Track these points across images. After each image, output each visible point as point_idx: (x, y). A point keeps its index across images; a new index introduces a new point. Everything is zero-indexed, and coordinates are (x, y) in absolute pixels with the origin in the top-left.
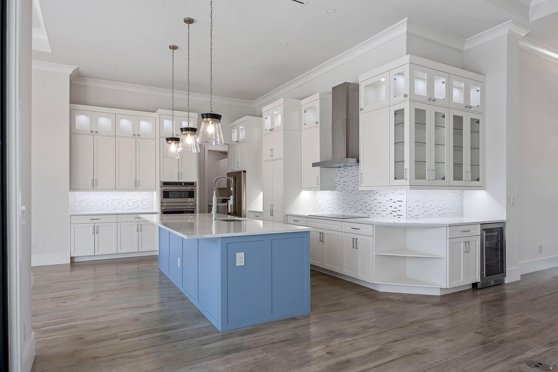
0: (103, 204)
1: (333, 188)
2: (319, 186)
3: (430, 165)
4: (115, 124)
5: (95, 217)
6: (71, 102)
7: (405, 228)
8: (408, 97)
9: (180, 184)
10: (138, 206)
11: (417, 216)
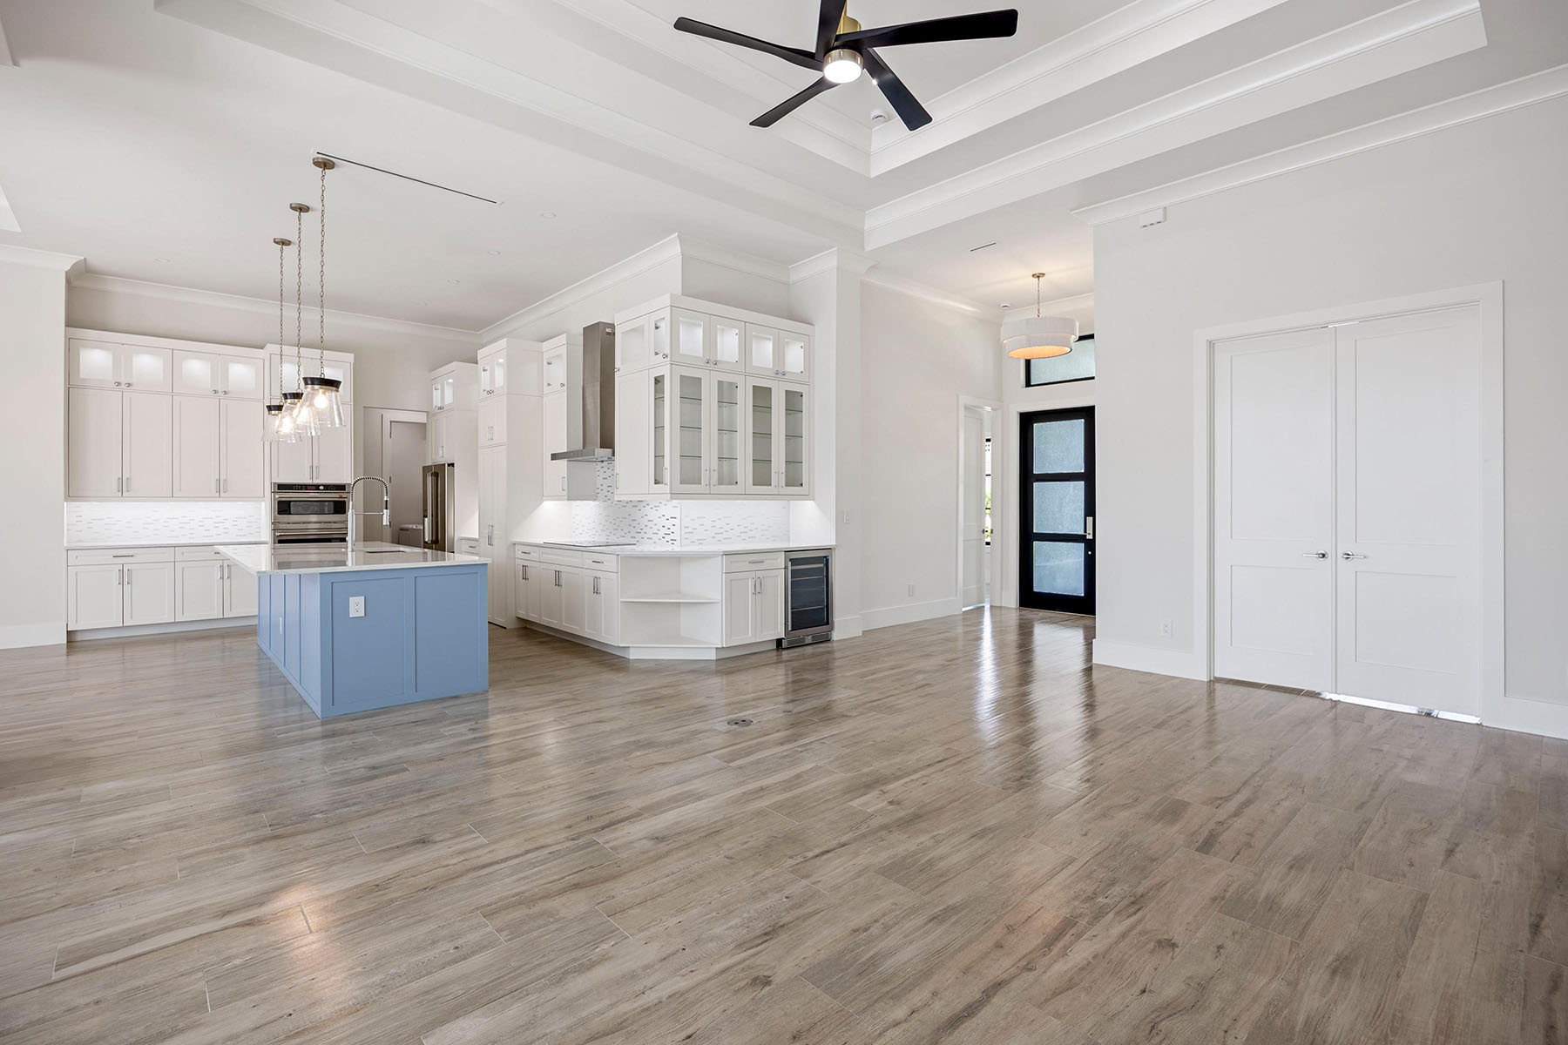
0: (146, 526)
1: (593, 497)
2: (565, 493)
3: (709, 461)
4: (173, 368)
5: (123, 553)
6: (69, 324)
7: (677, 559)
8: (669, 359)
9: (316, 487)
10: (226, 531)
11: (700, 541)
